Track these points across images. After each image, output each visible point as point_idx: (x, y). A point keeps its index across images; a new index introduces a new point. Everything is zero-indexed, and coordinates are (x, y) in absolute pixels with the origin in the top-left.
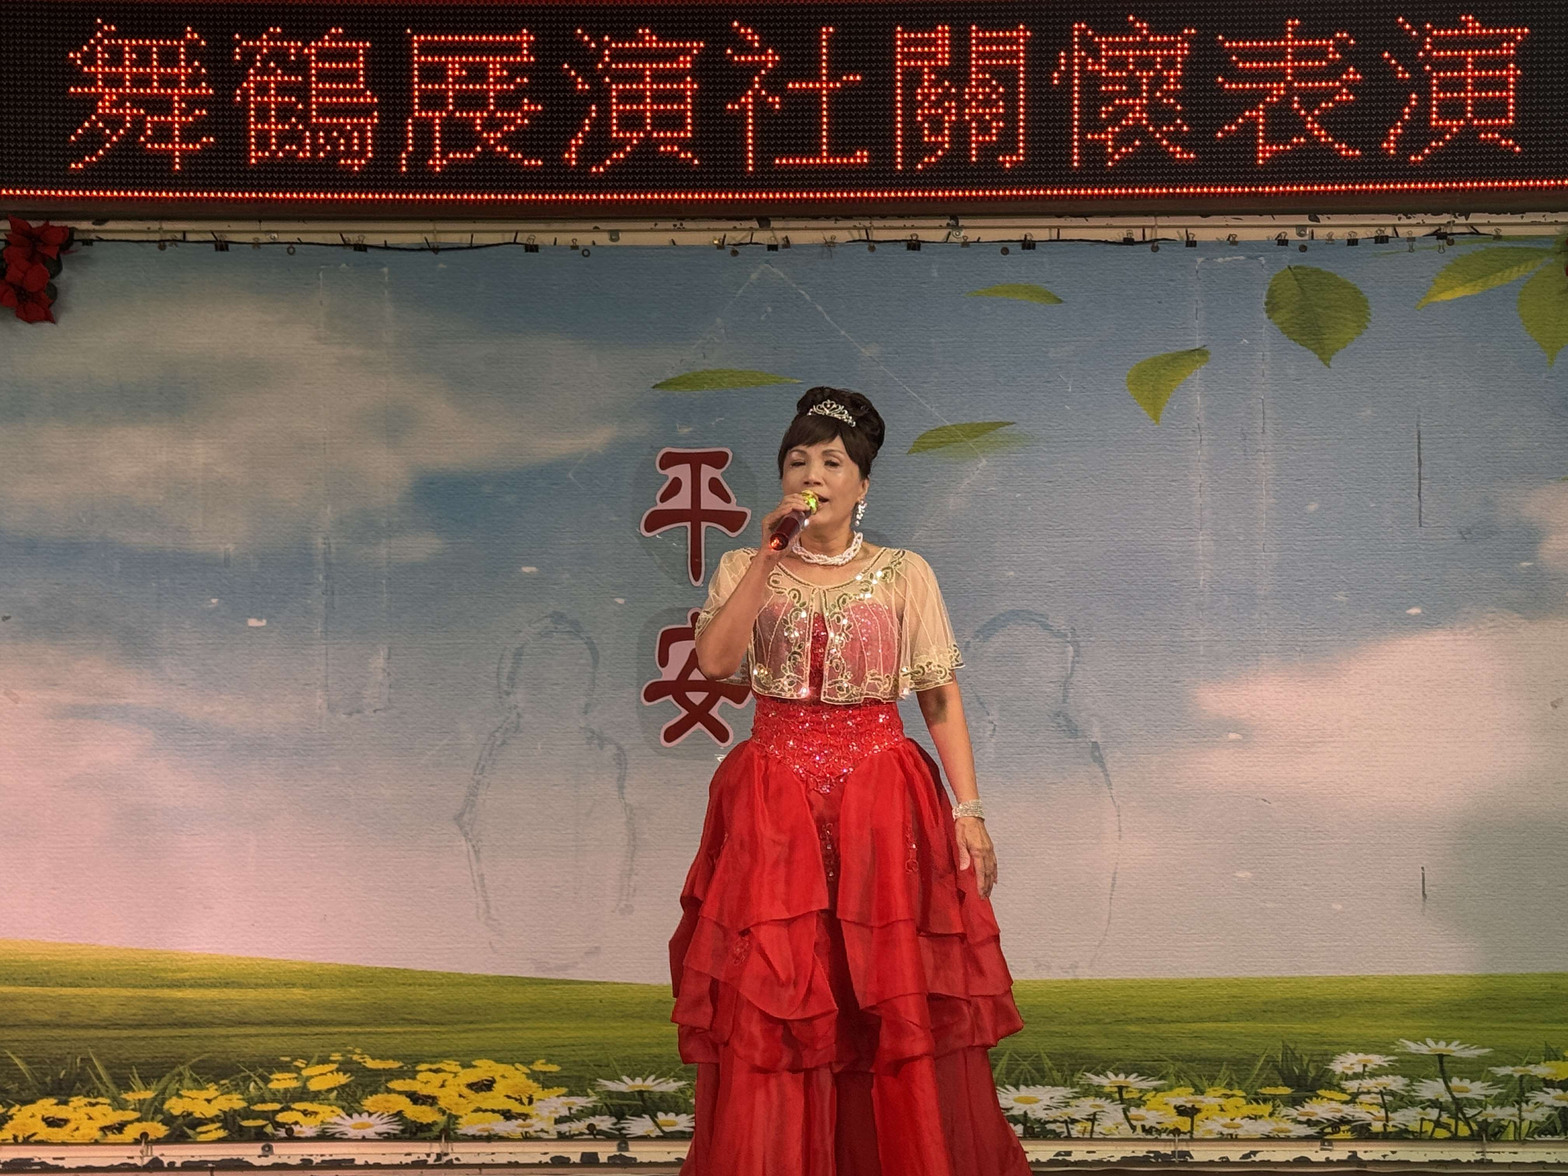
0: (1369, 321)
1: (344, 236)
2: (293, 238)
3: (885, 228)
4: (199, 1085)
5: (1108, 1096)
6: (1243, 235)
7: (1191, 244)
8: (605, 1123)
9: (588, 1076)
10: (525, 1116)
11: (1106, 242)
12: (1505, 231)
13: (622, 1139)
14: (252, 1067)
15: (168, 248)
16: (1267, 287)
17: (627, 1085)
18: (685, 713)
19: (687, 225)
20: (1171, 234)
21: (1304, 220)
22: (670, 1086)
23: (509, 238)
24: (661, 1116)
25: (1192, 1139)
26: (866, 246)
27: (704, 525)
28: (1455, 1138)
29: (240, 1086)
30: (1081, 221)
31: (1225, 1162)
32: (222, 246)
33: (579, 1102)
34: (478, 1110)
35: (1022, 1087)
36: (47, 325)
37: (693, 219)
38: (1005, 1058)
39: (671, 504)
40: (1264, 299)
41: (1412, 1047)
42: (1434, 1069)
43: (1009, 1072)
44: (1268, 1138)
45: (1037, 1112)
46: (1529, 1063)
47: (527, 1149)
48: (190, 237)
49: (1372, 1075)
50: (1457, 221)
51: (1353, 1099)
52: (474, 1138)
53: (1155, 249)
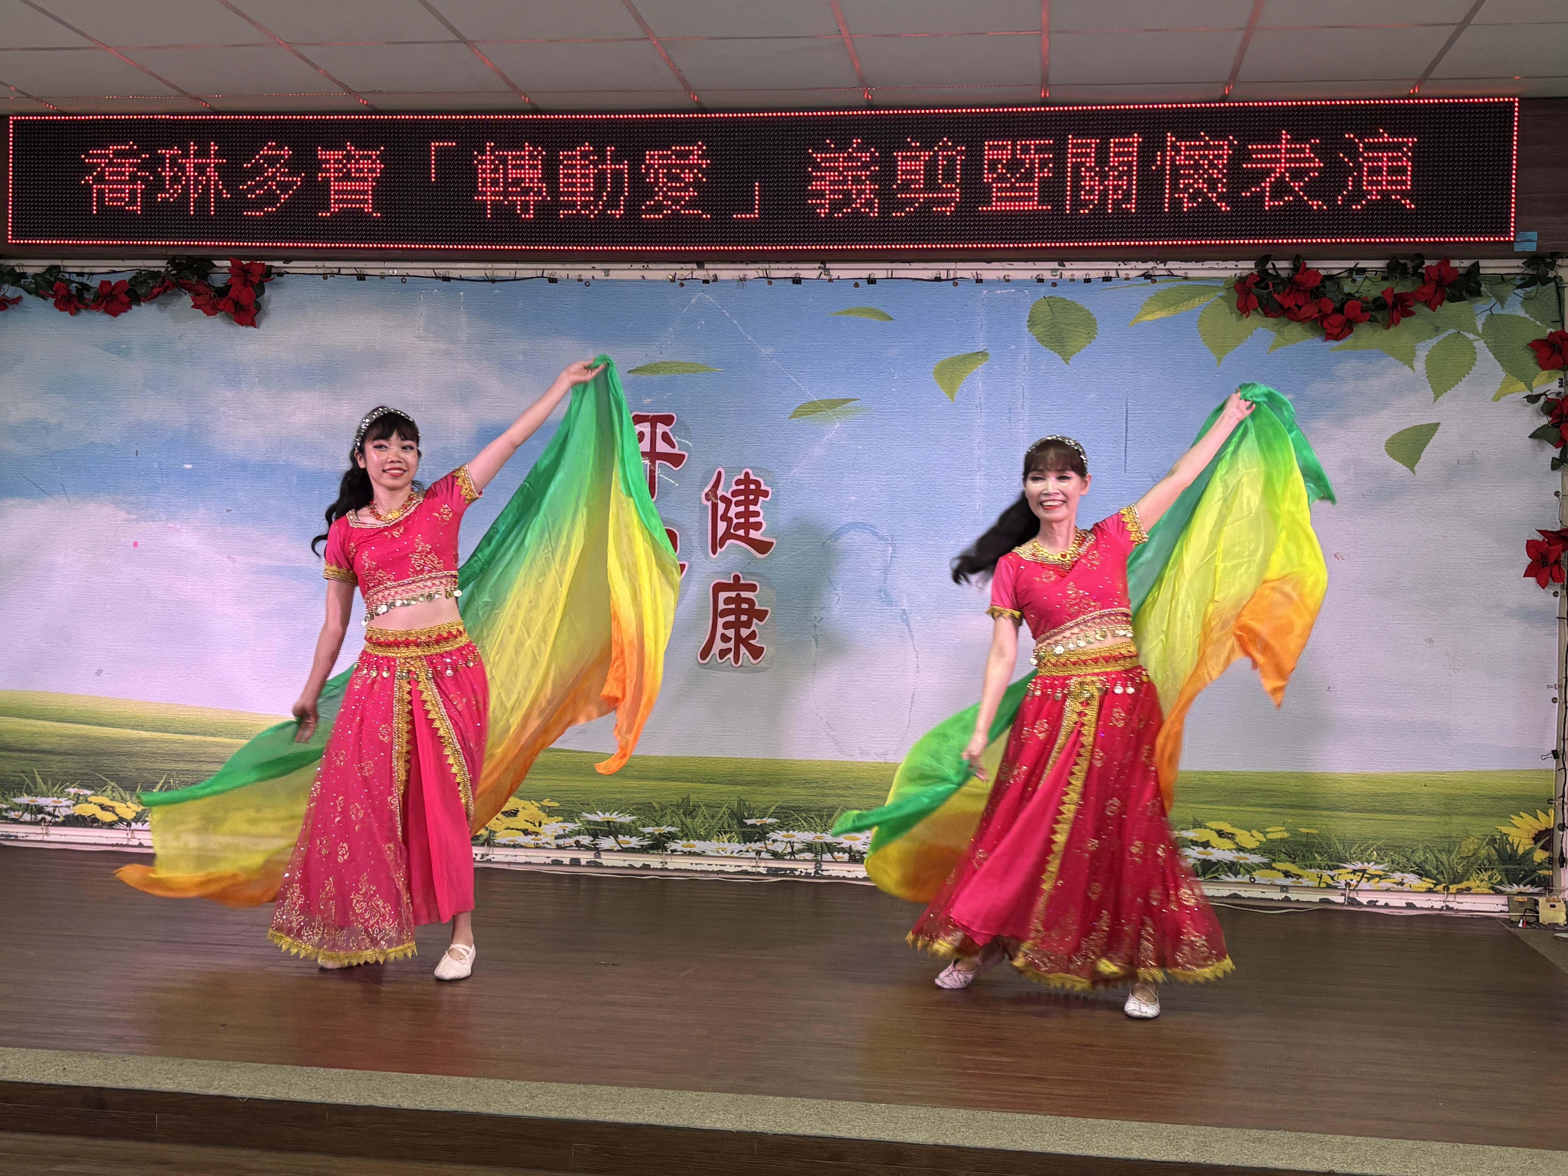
0: (1096, 333)
1: (436, 271)
2: (404, 272)
3: (778, 269)
6: (1014, 275)
7: (979, 281)
8: (586, 840)
9: (576, 810)
10: (537, 834)
11: (922, 279)
12: (1191, 274)
13: (598, 851)
15: (329, 278)
16: (1029, 310)
17: (600, 816)
19: (651, 266)
20: (967, 274)
21: (1055, 265)
22: (626, 819)
23: (539, 273)
24: (621, 837)
26: (766, 281)
27: (658, 462)
30: (907, 265)
32: (361, 277)
33: (570, 826)
34: (508, 828)
37: (655, 262)
38: (839, 810)
40: (1027, 319)
45: (857, 847)
46: (1182, 829)
47: (538, 854)
48: (343, 271)
50: (1158, 267)
52: (505, 846)
53: (956, 284)
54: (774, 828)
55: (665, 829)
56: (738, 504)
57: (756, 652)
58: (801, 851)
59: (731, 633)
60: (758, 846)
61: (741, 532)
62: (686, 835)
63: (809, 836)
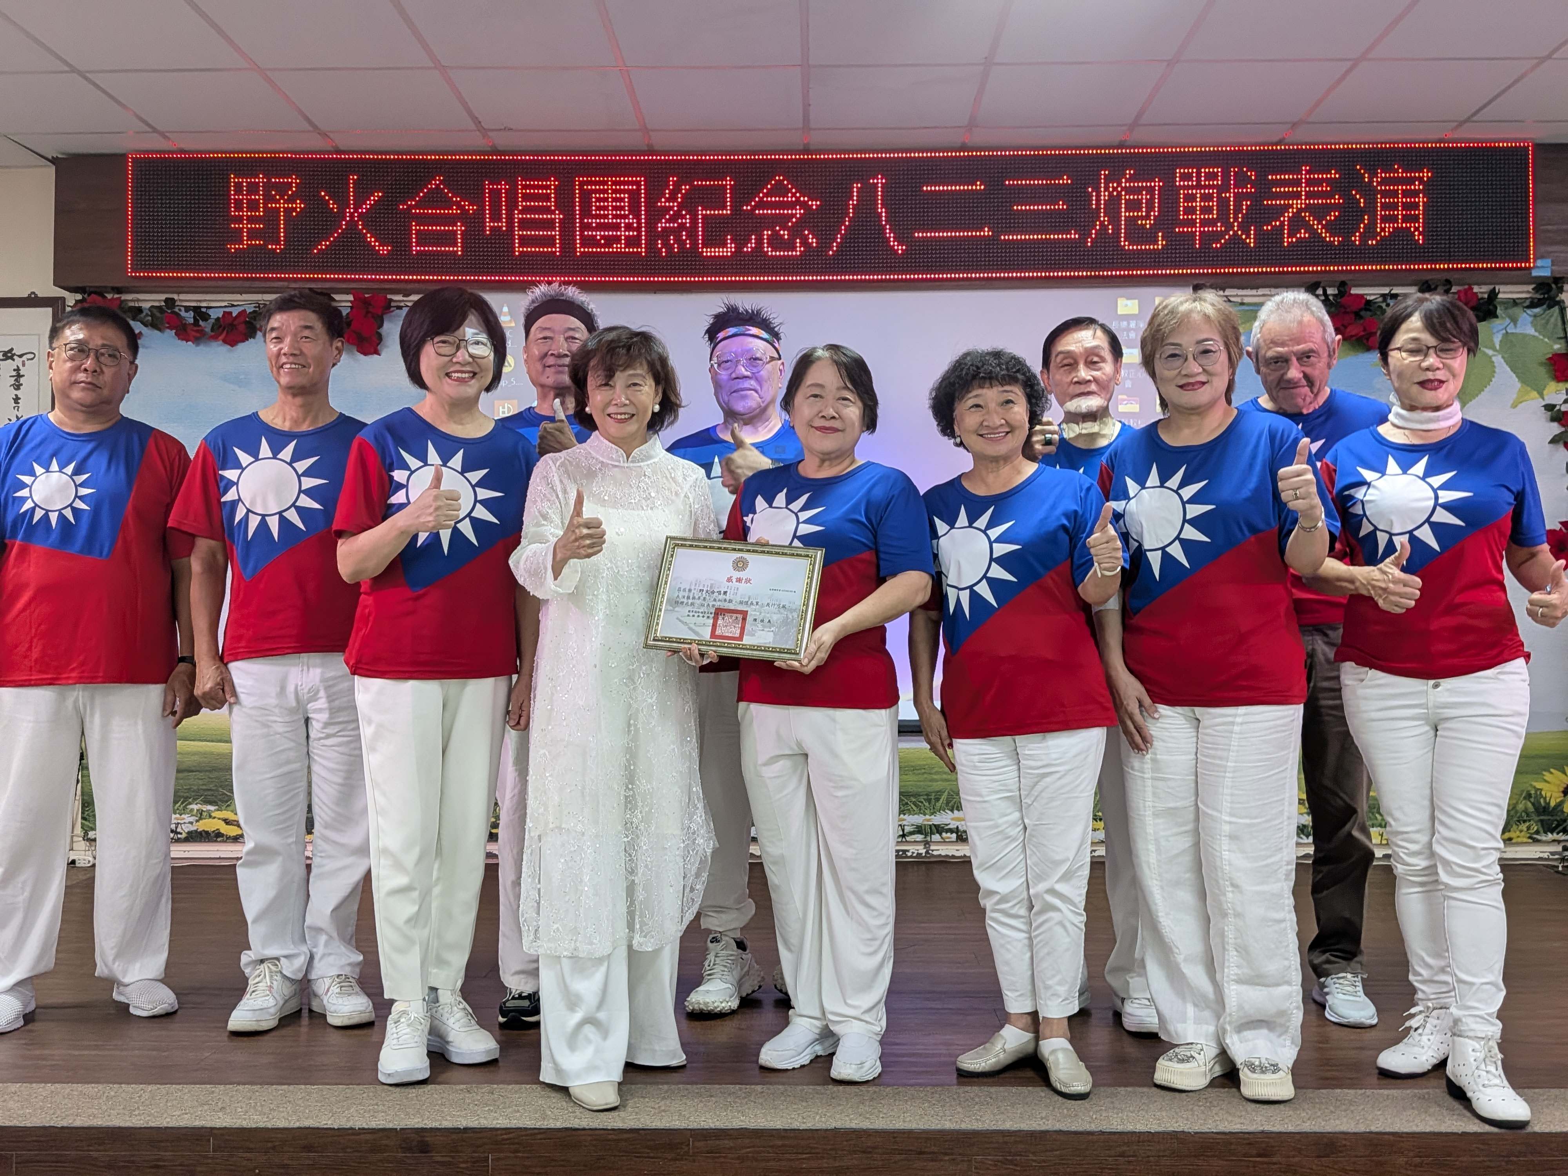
12: (1247, 300)
35: (956, 812)
36: (376, 356)
38: (946, 793)
58: (911, 833)
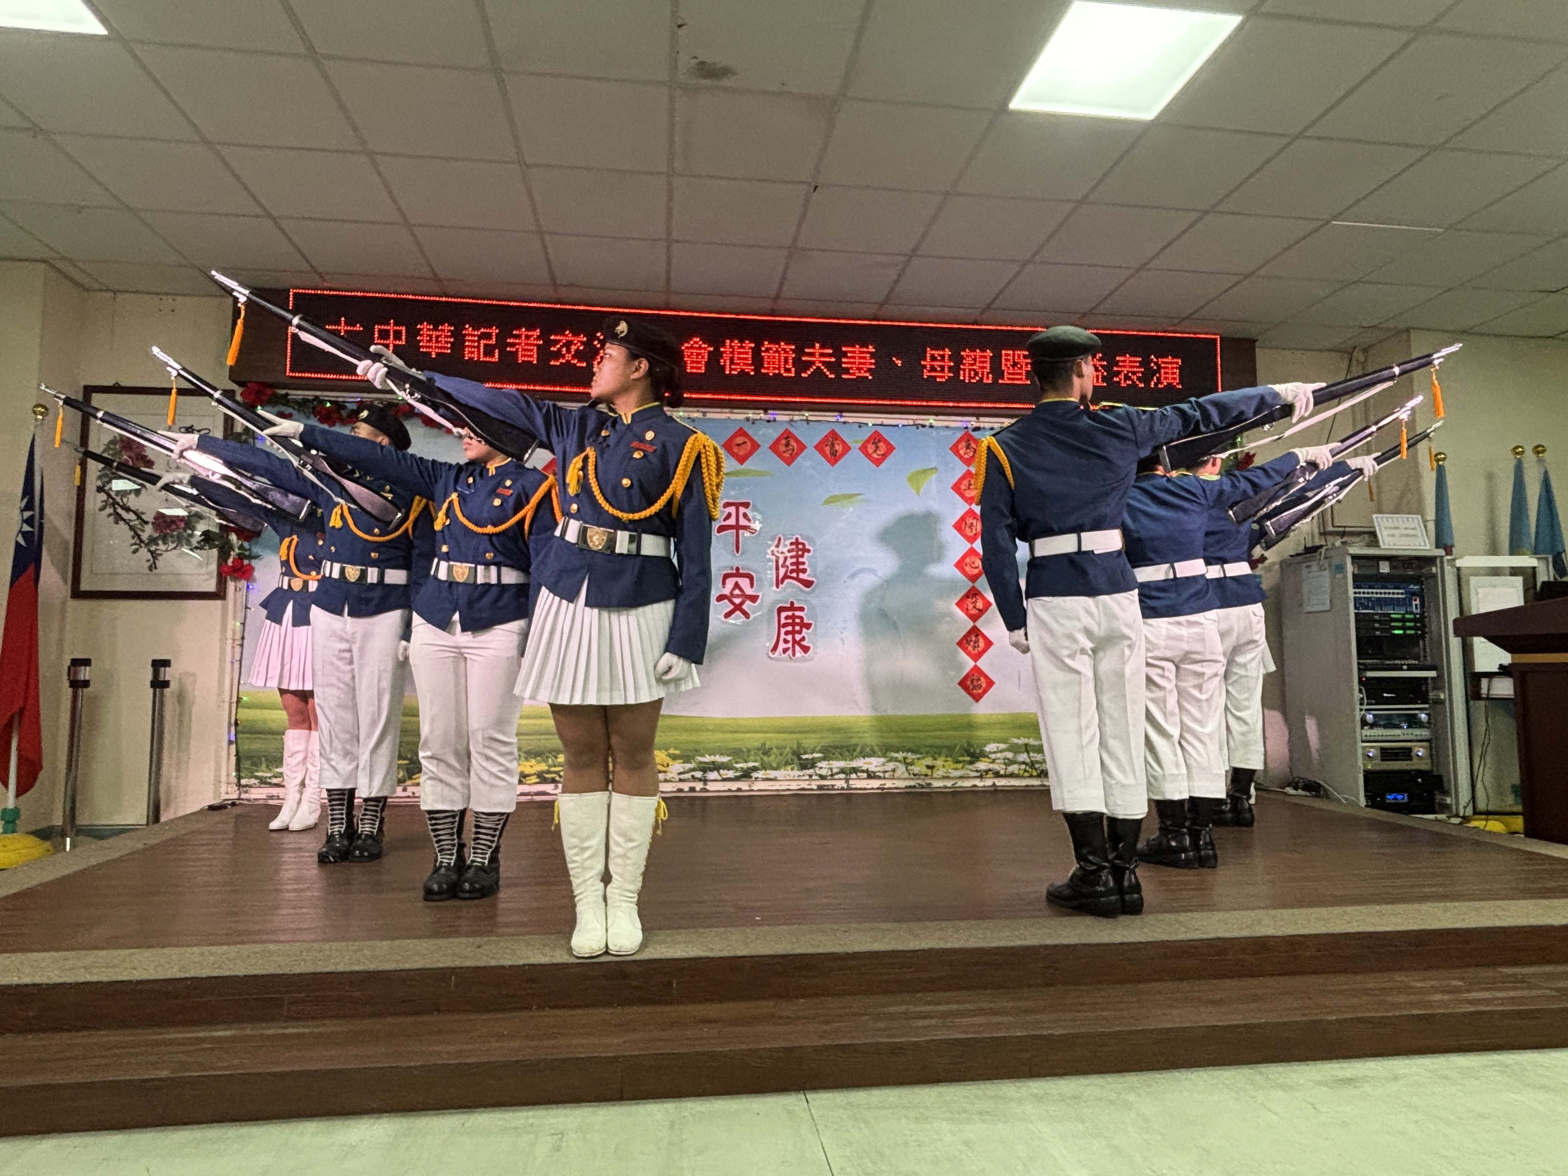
4: (527, 759)
5: (900, 761)
8: (699, 774)
9: (691, 755)
10: (665, 772)
13: (705, 781)
14: (550, 752)
17: (708, 759)
18: (732, 607)
19: (734, 410)
22: (725, 759)
24: (722, 771)
25: (932, 778)
26: (806, 422)
27: (741, 531)
28: (1031, 776)
29: (545, 760)
31: (945, 787)
33: (688, 766)
37: (736, 407)
39: (728, 523)
41: (1015, 741)
42: (1023, 749)
43: (861, 753)
44: (961, 777)
45: (872, 768)
49: (1001, 752)
51: (993, 761)
53: (919, 428)
54: (821, 760)
55: (751, 764)
56: (792, 557)
57: (806, 649)
58: (837, 773)
59: (789, 638)
60: (811, 771)
61: (794, 575)
62: (764, 767)
63: (842, 764)
